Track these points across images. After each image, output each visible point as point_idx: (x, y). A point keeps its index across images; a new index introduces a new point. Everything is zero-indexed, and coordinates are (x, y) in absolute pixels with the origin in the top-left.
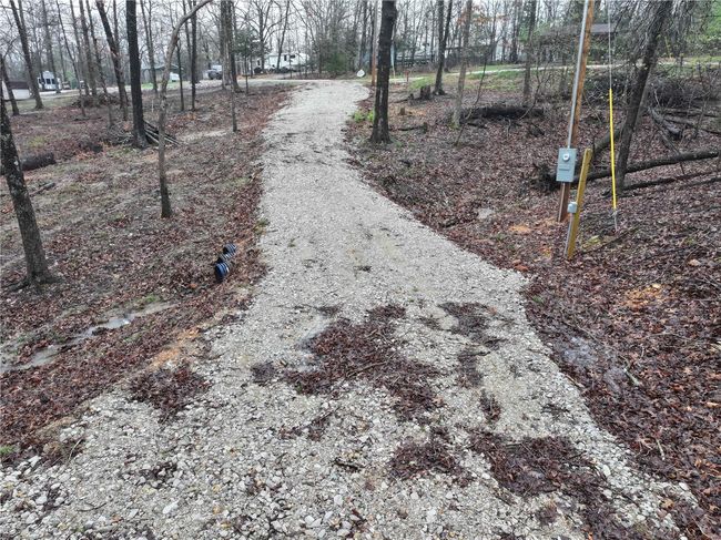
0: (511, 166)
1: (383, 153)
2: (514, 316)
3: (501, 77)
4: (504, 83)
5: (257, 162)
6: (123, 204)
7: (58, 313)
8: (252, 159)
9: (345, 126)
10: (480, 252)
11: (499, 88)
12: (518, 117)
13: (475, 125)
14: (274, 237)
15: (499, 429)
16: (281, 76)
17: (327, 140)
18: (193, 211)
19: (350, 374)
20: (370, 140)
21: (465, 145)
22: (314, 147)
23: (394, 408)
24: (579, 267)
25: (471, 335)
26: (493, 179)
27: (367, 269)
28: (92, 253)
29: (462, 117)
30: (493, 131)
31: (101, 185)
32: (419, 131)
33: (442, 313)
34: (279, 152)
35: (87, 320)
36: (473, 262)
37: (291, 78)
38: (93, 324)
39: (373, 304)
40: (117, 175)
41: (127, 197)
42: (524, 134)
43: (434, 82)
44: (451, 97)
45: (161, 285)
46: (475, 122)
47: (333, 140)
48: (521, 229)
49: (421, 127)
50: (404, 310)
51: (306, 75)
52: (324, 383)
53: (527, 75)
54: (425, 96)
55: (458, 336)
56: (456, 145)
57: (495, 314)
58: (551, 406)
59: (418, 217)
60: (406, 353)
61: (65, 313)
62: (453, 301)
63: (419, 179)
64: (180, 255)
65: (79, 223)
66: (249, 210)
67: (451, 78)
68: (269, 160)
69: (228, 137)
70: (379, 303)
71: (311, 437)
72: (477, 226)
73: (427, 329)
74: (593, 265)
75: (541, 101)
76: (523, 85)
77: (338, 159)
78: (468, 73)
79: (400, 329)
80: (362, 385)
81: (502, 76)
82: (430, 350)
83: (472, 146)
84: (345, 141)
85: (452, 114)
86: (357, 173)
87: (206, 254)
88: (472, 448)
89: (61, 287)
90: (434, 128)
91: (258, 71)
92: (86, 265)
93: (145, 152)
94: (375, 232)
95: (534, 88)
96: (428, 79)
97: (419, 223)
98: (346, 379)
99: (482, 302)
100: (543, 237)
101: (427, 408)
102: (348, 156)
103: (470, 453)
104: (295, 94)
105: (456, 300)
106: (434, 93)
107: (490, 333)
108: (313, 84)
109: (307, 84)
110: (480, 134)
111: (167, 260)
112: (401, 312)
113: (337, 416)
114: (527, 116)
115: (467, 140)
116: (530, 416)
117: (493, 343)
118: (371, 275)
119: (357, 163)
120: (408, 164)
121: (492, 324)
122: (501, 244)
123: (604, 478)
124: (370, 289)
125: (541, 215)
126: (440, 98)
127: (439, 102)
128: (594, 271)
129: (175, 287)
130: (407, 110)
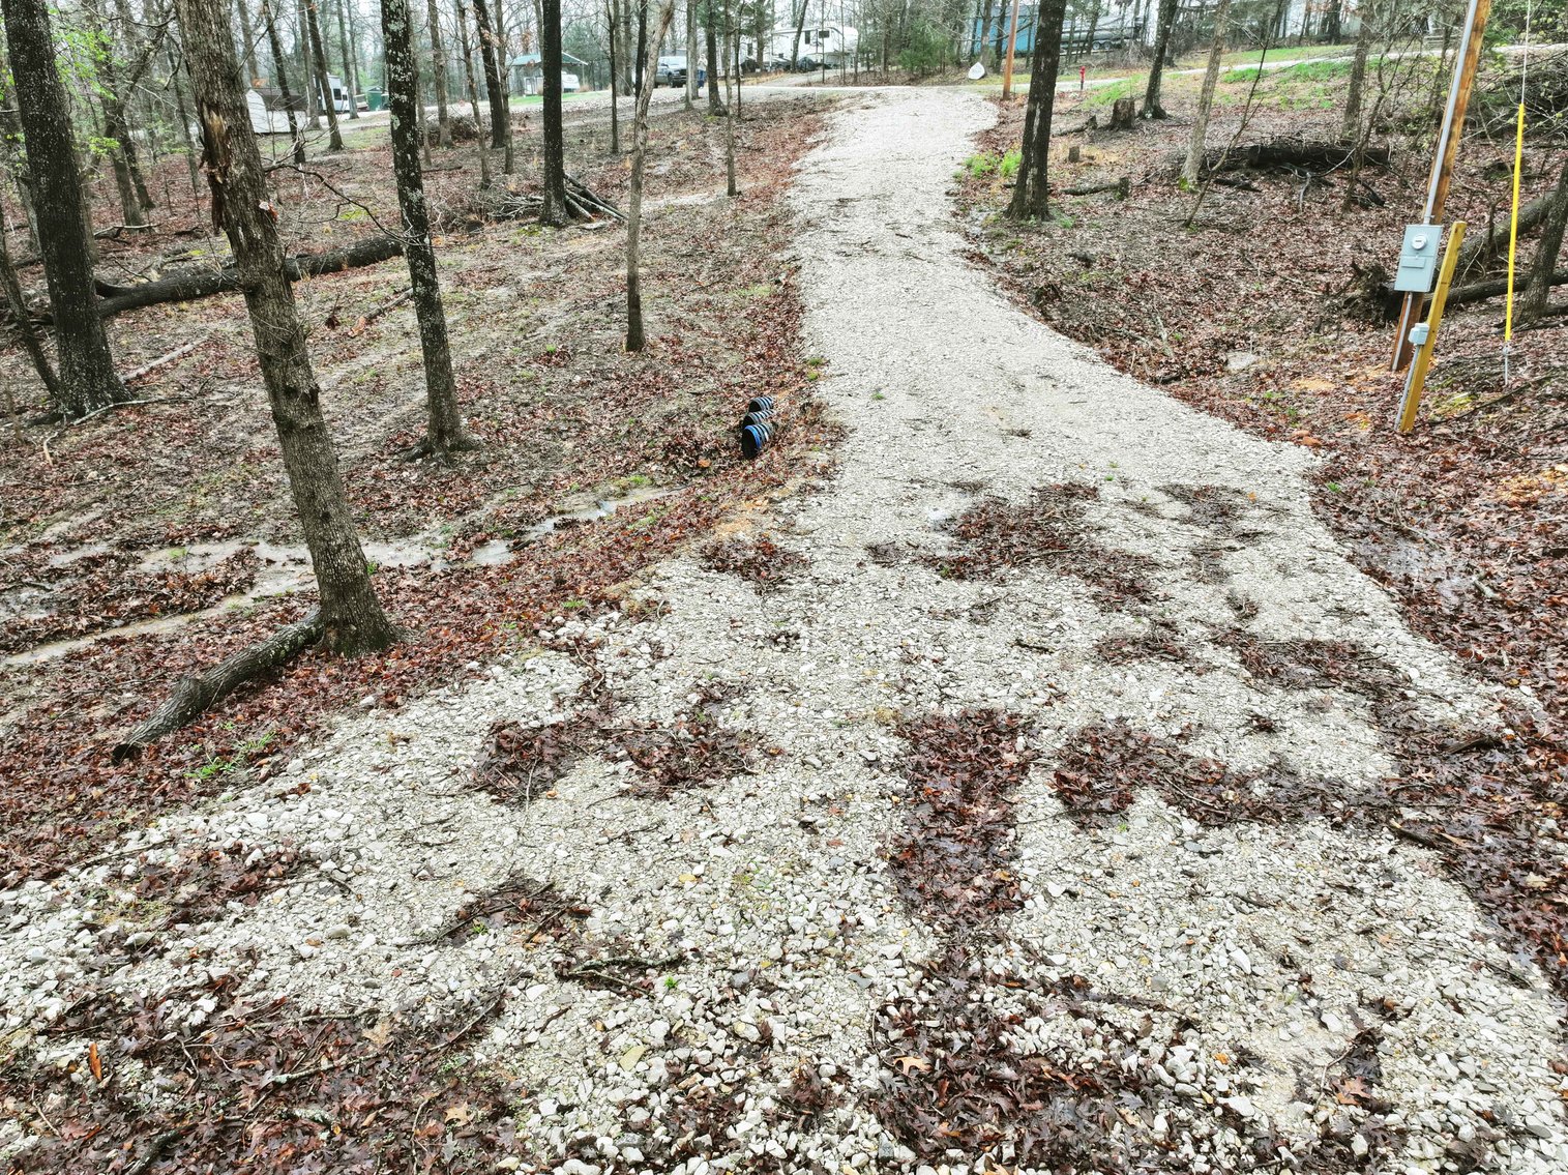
0: (1304, 269)
1: (1035, 239)
2: (1289, 505)
3: (1296, 77)
4: (1303, 90)
5: (787, 255)
6: (551, 325)
7: (489, 496)
8: (776, 248)
9: (953, 186)
10: (1229, 416)
11: (1290, 102)
12: (1326, 166)
13: (1230, 184)
14: (844, 384)
15: (1255, 627)
16: (801, 78)
17: (920, 213)
18: (680, 342)
19: (1021, 560)
20: (1007, 213)
21: (1206, 225)
22: (894, 226)
23: (1094, 597)
24: (1422, 446)
25: (1213, 527)
26: (1262, 296)
27: (1024, 434)
28: (519, 406)
29: (1203, 167)
30: (1270, 196)
31: (502, 292)
32: (1109, 195)
33: (1161, 497)
34: (827, 236)
35: (540, 507)
36: (1219, 430)
37: (823, 82)
38: (551, 513)
39: (1041, 481)
40: (526, 276)
41: (556, 314)
42: (1337, 204)
43: (1144, 91)
44: (1181, 124)
45: (648, 460)
46: (1231, 177)
47: (932, 213)
48: (1314, 385)
49: (1114, 188)
50: (1095, 489)
51: (856, 75)
52: (979, 568)
53: (1358, 74)
54: (1123, 120)
55: (1191, 527)
56: (1187, 224)
57: (1254, 501)
58: (1340, 610)
59: (1111, 359)
60: (1106, 541)
61: (498, 497)
62: (1181, 482)
63: (1109, 291)
64: (671, 413)
65: (483, 357)
66: (781, 341)
67: (1183, 80)
68: (810, 251)
69: (719, 205)
70: (1052, 480)
71: (974, 621)
72: (1225, 382)
73: (1137, 516)
74: (1450, 442)
75: (1384, 131)
76: (1346, 94)
77: (945, 249)
78: (1222, 69)
79: (1093, 513)
80: (1038, 572)
81: (1299, 74)
82: (1144, 540)
83: (1223, 228)
84: (955, 215)
85: (1182, 159)
86: (983, 276)
87: (718, 413)
88: (1215, 641)
89: (483, 458)
90: (1142, 189)
91: (751, 68)
92: (514, 425)
93: (565, 233)
94: (1029, 380)
95: (1369, 100)
96: (1131, 82)
97: (1110, 369)
98: (1014, 565)
99: (1233, 485)
100: (1358, 398)
101: (1143, 601)
102: (964, 245)
103: (1211, 646)
104: (839, 117)
105: (1186, 482)
106: (1142, 115)
107: (1246, 525)
108: (878, 96)
109: (862, 95)
110: (1243, 203)
111: (649, 421)
112: (1092, 493)
113: (1008, 602)
114: (1349, 165)
115: (1212, 213)
116: (1305, 618)
117: (1250, 537)
118: (1032, 443)
119: (982, 258)
120: (1087, 262)
121: (1250, 514)
122: (1271, 408)
123: (1408, 680)
124: (1032, 462)
125: (1358, 360)
126: (1154, 125)
127: (1154, 133)
128: (1449, 452)
129: (673, 463)
130: (1084, 151)
